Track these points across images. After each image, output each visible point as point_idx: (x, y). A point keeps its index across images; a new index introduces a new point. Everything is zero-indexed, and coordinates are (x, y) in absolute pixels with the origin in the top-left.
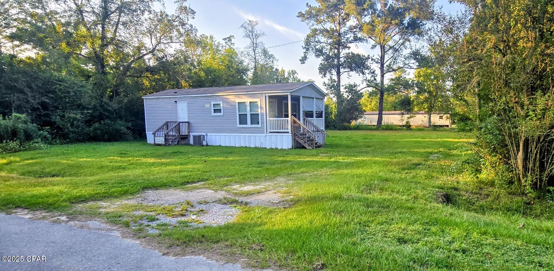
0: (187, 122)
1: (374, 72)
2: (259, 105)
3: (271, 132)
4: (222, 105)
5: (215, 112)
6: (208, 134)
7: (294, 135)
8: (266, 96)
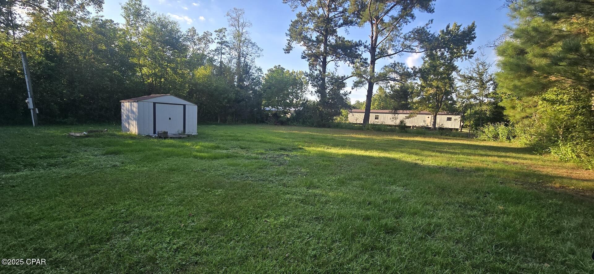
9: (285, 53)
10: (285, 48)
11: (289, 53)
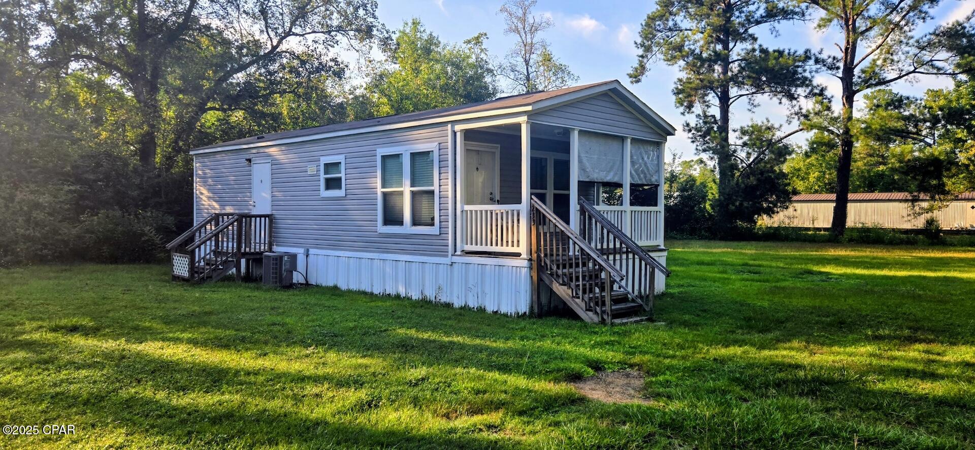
0: (265, 216)
1: (821, 93)
2: (436, 162)
3: (465, 253)
4: (343, 166)
5: (327, 188)
6: (312, 251)
7: (539, 268)
8: (455, 133)
9: (632, 82)
10: (631, 71)
11: (638, 81)
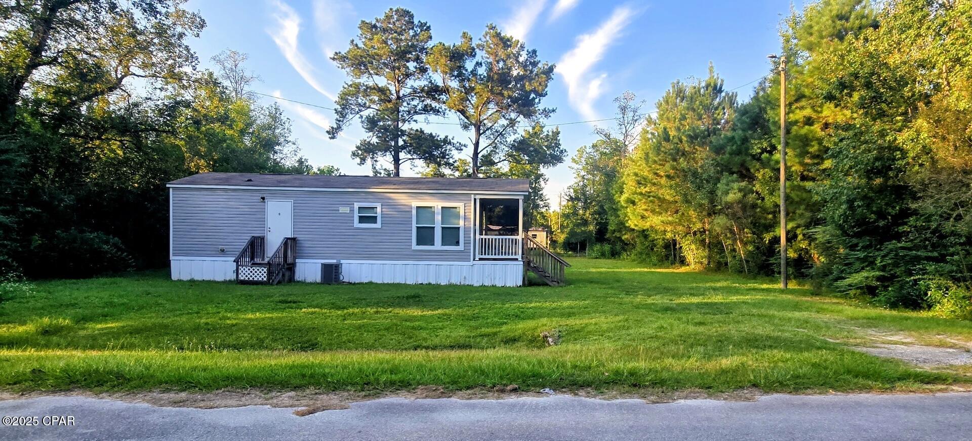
0: (293, 238)
2: (462, 213)
3: (480, 259)
4: (379, 210)
5: (360, 222)
7: (527, 265)
8: (475, 200)
